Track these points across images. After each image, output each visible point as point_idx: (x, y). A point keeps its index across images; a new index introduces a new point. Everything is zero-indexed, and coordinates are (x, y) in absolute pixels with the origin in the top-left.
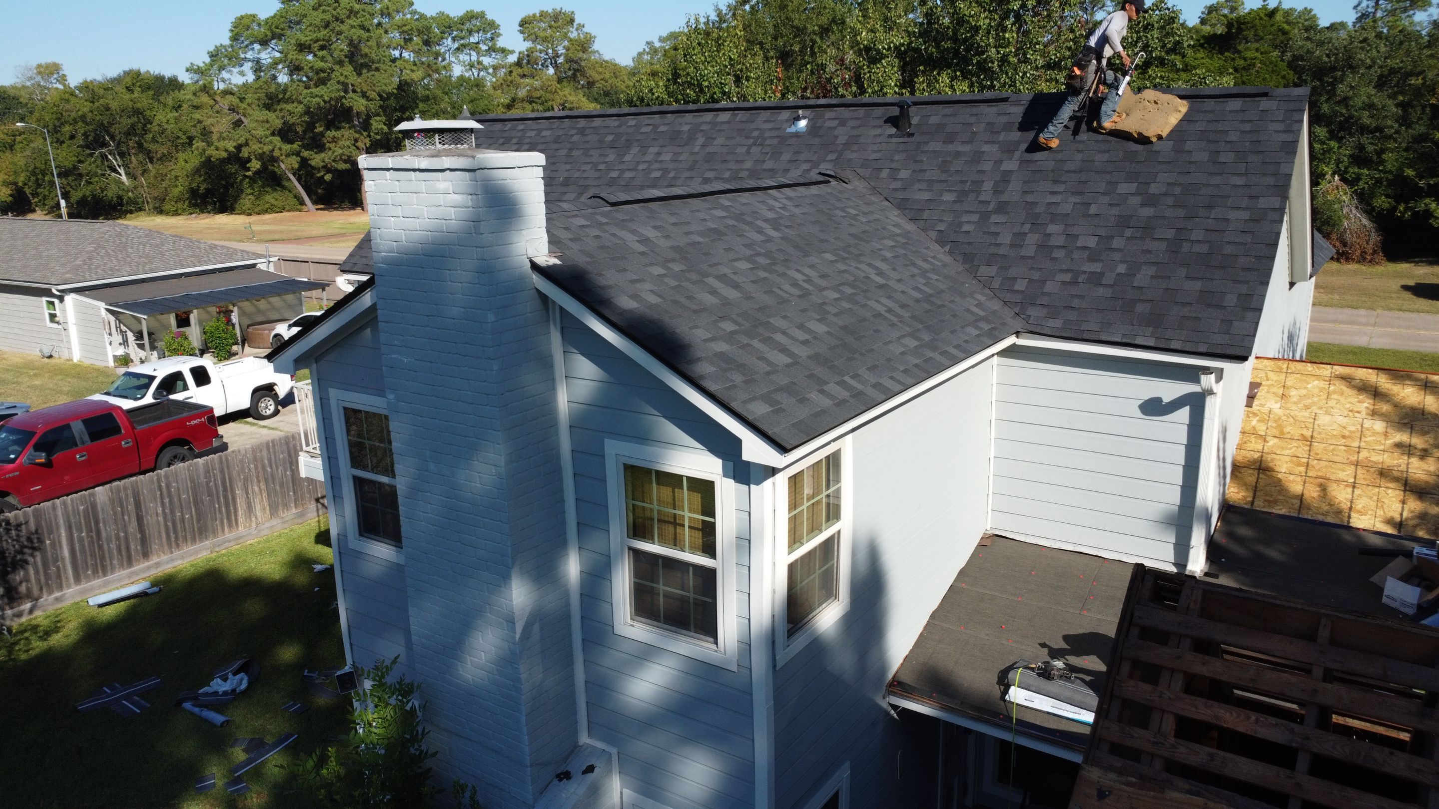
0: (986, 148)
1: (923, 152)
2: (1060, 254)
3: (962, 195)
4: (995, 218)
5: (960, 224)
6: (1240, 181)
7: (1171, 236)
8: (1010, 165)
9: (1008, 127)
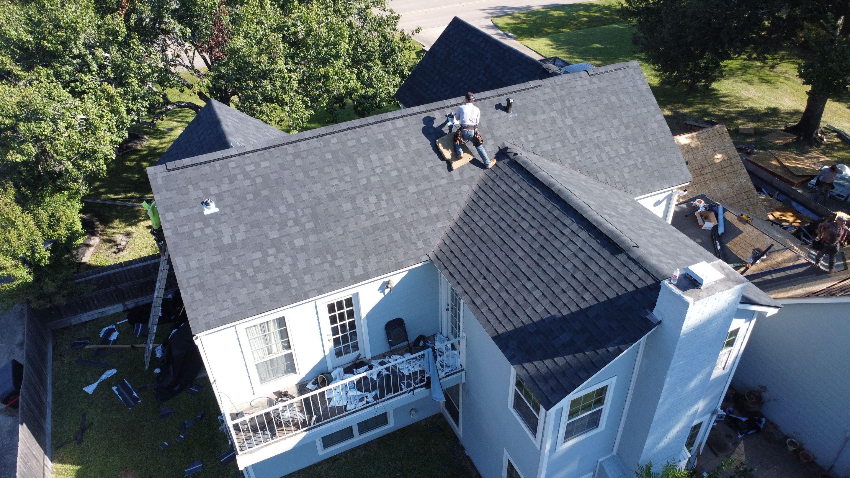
0: (553, 114)
1: (529, 123)
2: (617, 160)
3: (562, 142)
4: (584, 150)
5: (574, 157)
6: (645, 110)
7: (643, 141)
8: (569, 122)
9: (553, 100)
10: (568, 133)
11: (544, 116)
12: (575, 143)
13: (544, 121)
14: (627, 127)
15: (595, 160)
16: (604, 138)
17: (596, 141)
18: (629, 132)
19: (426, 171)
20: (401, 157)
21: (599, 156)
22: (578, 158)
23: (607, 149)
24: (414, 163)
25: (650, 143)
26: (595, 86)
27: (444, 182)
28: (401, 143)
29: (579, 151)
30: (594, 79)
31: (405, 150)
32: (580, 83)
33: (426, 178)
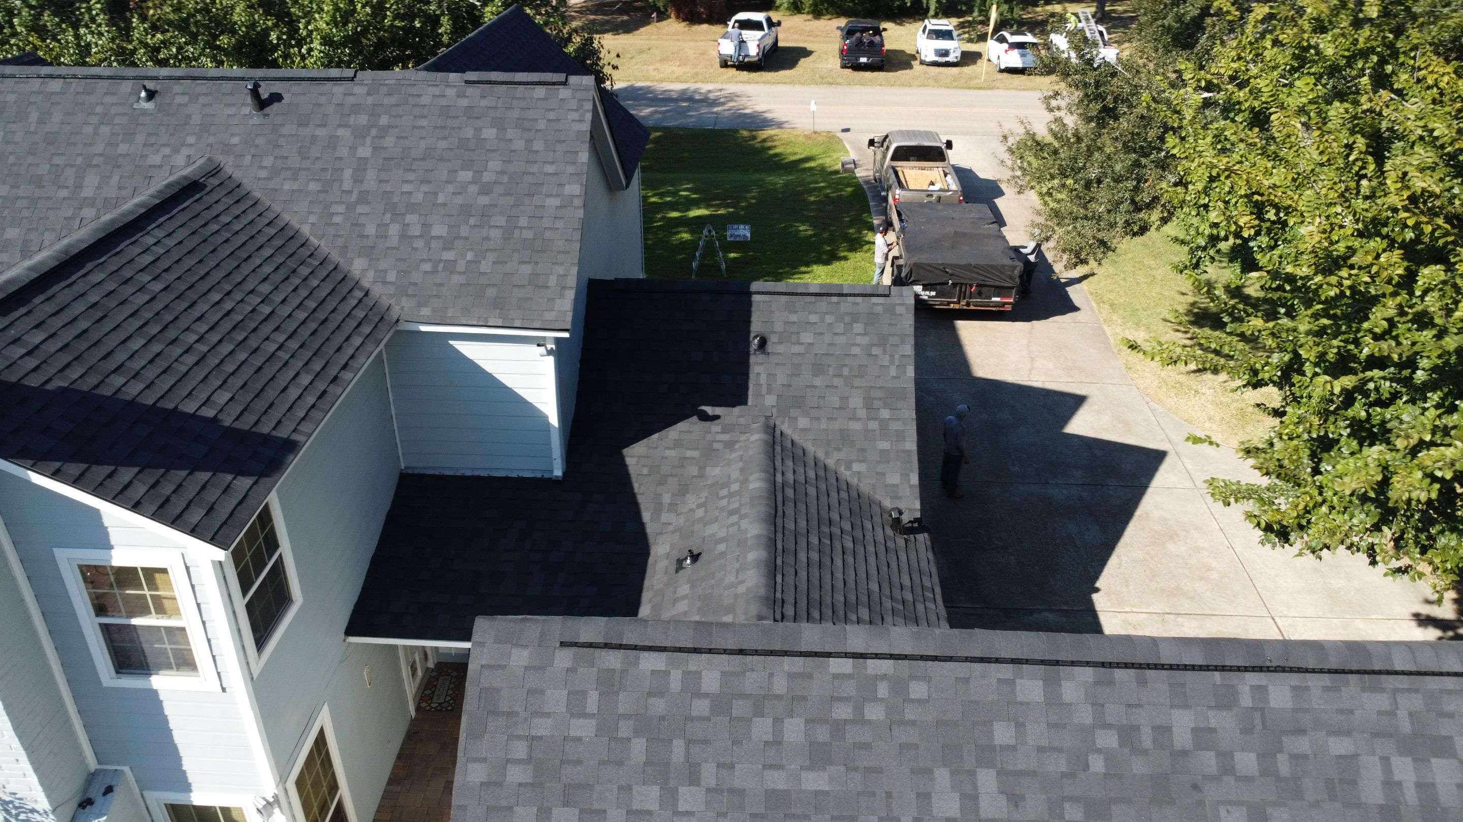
1: (281, 136)
3: (326, 184)
4: (361, 209)
5: (330, 216)
7: (504, 224)
8: (364, 152)
9: (356, 109)
10: (348, 173)
11: (321, 132)
12: (349, 192)
13: (314, 139)
14: (485, 190)
15: (371, 230)
16: (418, 197)
17: (396, 199)
18: (484, 200)
19: (43, 169)
20: (18, 137)
21: (383, 227)
22: (337, 219)
23: (410, 218)
24: (31, 152)
25: (517, 232)
26: (464, 102)
27: (64, 193)
28: (34, 116)
29: (350, 207)
30: (471, 91)
31: (32, 129)
32: (437, 91)
33: (37, 181)
